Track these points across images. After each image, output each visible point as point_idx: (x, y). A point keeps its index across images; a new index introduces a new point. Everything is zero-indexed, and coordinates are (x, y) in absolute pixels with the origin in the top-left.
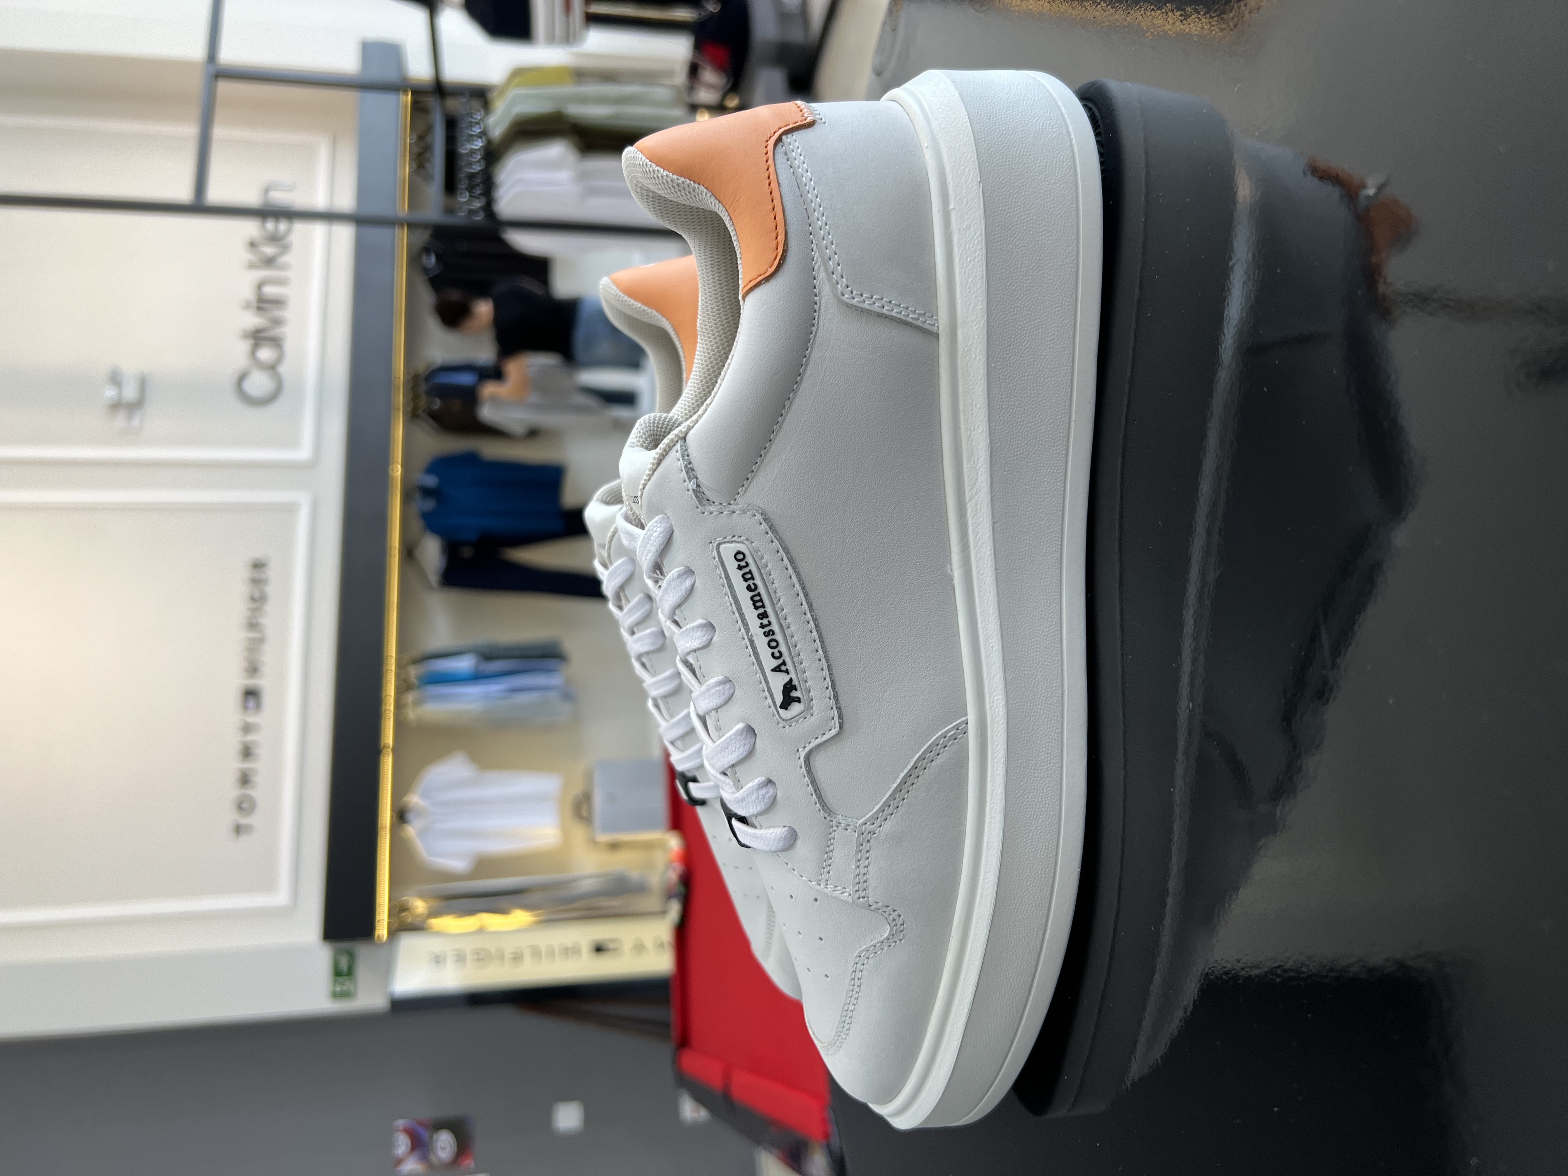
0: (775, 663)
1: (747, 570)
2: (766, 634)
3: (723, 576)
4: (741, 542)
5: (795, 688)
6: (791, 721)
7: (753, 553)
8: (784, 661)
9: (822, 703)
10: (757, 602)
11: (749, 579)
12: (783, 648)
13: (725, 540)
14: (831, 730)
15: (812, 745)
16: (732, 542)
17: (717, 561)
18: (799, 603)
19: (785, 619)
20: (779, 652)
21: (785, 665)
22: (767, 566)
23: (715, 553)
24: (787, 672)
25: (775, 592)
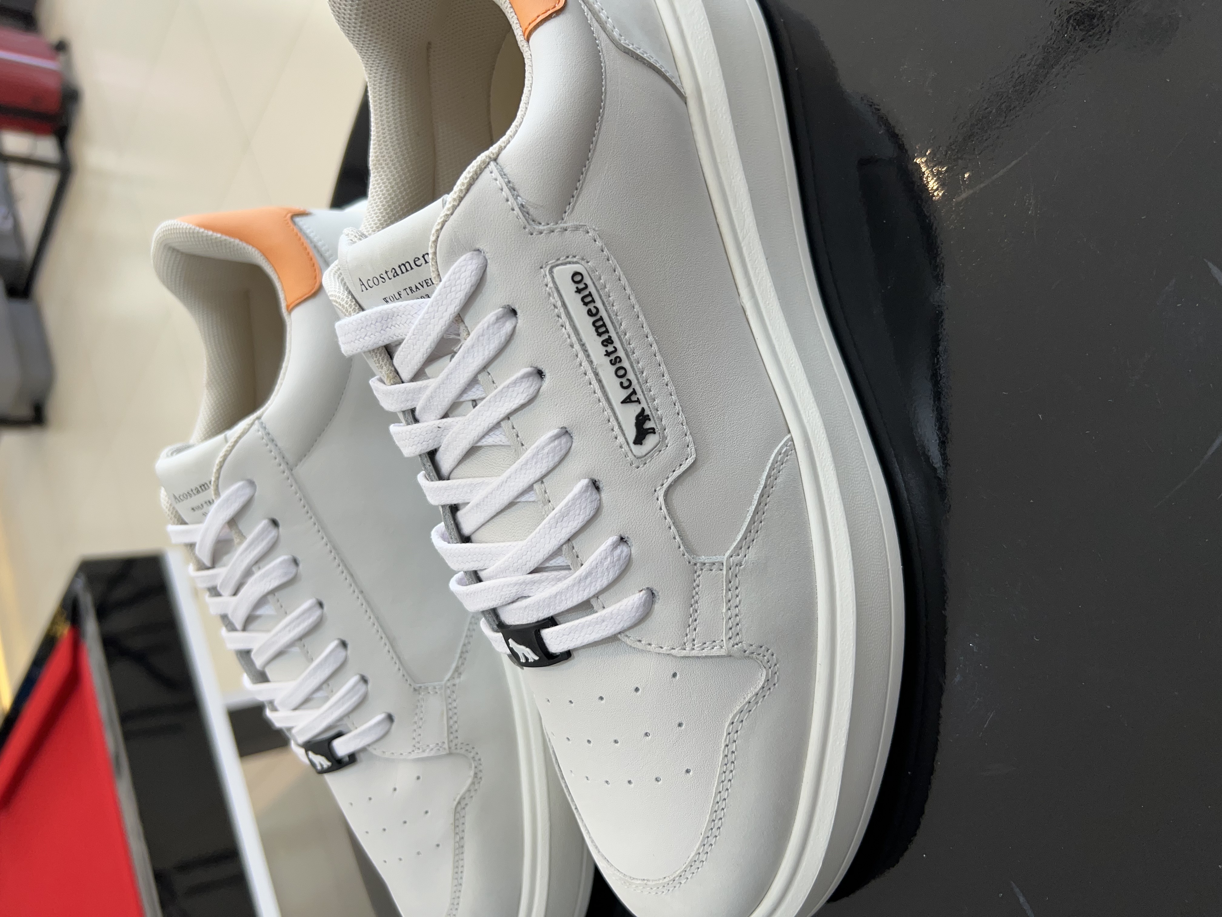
0: (624, 394)
1: (586, 292)
2: (613, 363)
3: (559, 304)
4: (576, 263)
5: (647, 418)
6: (646, 457)
7: (590, 273)
8: (634, 389)
9: (676, 430)
10: (600, 327)
11: (590, 302)
12: (631, 376)
13: (559, 262)
14: (687, 459)
15: (670, 480)
16: (566, 264)
17: (550, 288)
18: (641, 326)
19: (629, 344)
20: (628, 380)
21: (636, 394)
22: (605, 287)
23: (548, 279)
24: (638, 401)
25: (616, 315)
